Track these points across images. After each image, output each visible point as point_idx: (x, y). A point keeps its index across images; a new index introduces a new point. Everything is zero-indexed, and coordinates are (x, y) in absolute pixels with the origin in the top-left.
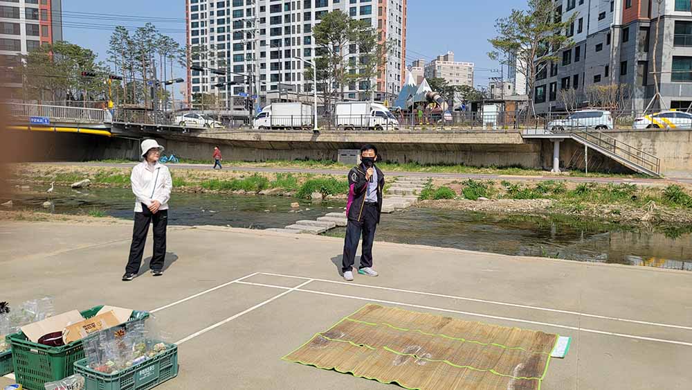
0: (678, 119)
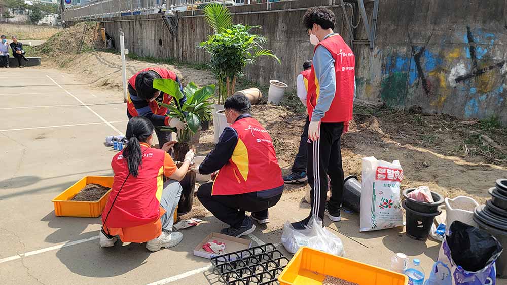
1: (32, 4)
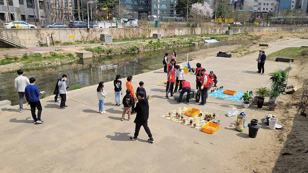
0: (22, 24)
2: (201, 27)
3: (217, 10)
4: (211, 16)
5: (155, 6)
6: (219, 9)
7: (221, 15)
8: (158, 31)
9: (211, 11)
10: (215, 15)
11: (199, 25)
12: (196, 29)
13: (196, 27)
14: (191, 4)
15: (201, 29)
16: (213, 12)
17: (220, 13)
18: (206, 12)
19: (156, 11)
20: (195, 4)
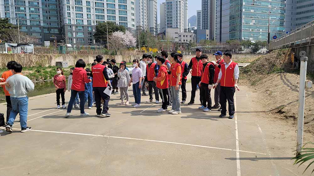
1: (255, 42)
2: (122, 55)
3: (140, 39)
4: (135, 45)
5: (69, 35)
6: (141, 38)
7: (144, 44)
8: (64, 59)
9: (134, 40)
10: (138, 44)
11: (119, 53)
12: (116, 57)
13: (116, 54)
14: (111, 32)
15: (122, 57)
16: (136, 41)
17: (143, 42)
18: (128, 40)
19: (71, 40)
20: (116, 32)
